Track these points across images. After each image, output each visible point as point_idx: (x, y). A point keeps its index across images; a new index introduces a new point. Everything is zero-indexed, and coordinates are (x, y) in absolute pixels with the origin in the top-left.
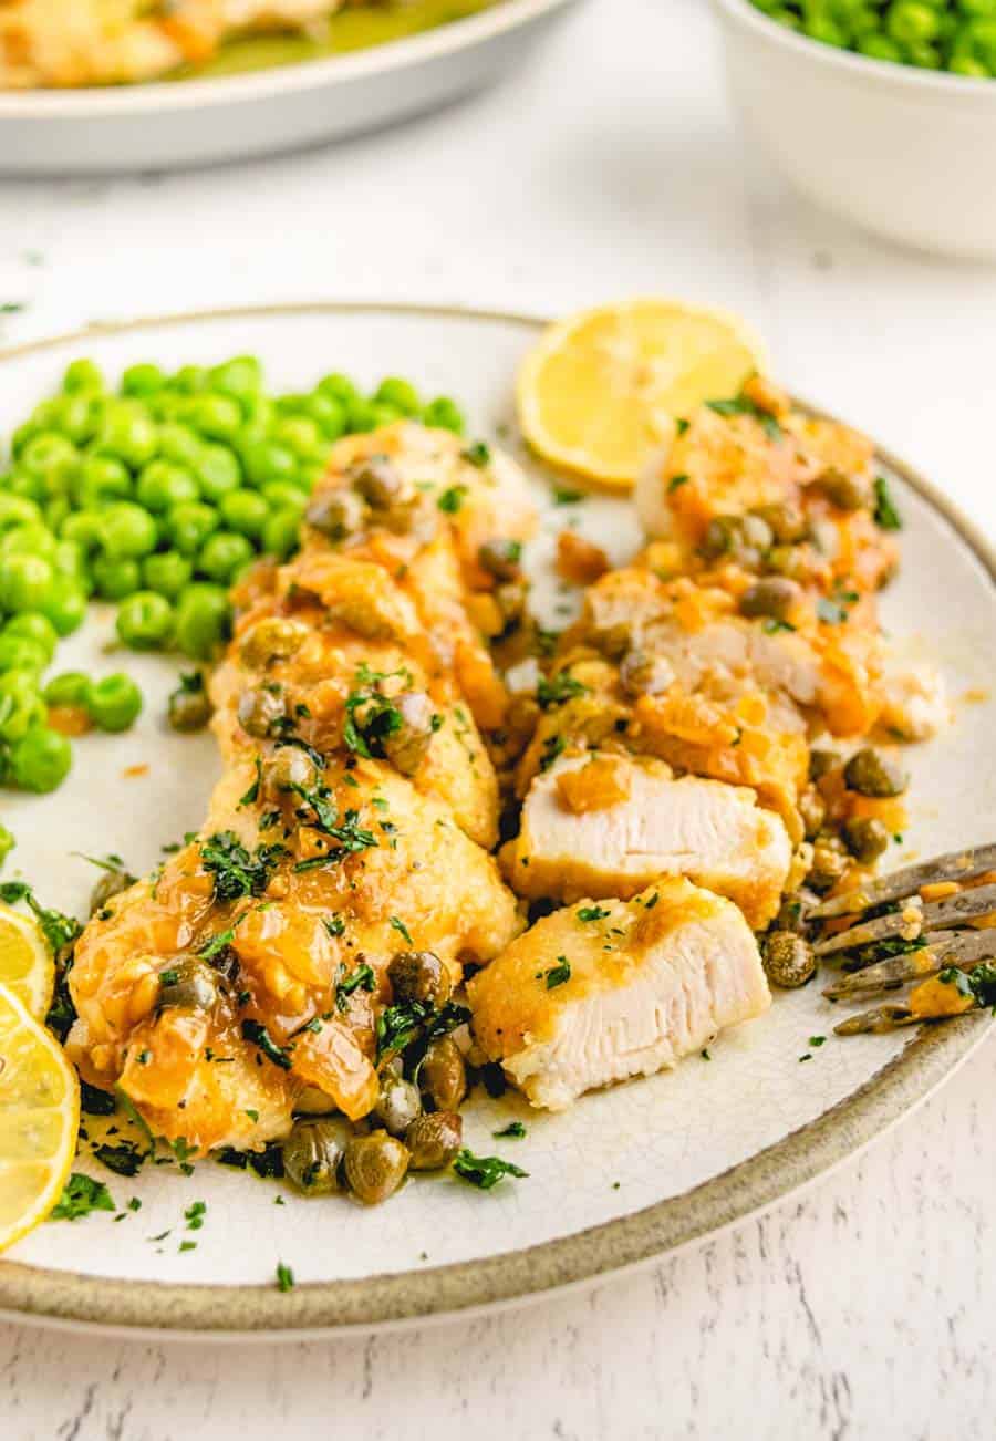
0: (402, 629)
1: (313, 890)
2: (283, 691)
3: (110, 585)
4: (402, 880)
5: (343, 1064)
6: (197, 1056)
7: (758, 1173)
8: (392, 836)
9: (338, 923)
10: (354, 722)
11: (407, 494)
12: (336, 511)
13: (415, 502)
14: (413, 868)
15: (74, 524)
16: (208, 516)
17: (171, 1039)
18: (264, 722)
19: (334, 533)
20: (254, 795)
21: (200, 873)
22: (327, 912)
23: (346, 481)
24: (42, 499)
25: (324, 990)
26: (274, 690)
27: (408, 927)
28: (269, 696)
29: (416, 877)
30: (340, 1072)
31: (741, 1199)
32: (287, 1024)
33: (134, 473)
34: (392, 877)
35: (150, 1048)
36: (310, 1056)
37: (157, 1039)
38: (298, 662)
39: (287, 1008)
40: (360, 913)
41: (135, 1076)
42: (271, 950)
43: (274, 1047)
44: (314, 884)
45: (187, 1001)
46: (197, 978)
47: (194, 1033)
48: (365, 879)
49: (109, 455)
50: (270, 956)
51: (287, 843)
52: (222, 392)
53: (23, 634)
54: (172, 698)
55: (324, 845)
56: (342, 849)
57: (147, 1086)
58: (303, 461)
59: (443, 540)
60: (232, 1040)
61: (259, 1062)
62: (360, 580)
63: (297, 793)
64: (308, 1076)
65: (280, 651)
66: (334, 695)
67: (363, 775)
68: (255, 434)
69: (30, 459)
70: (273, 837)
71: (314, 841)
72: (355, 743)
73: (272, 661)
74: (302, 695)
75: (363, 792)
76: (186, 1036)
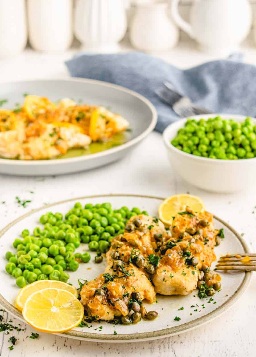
0: (139, 245)
1: (120, 281)
2: (119, 252)
3: (84, 240)
4: (135, 281)
5: (123, 306)
6: (100, 302)
7: (190, 323)
8: (134, 275)
9: (124, 286)
10: (131, 258)
11: (142, 225)
12: (130, 227)
13: (144, 227)
14: (137, 280)
15: (78, 229)
16: (103, 229)
17: (97, 299)
18: (115, 256)
19: (130, 231)
20: (112, 267)
21: (103, 277)
22: (123, 285)
23: (132, 222)
24: (72, 225)
25: (121, 295)
26: (117, 252)
27: (135, 289)
28: (116, 253)
29: (137, 282)
30: (122, 307)
31: (187, 327)
32: (115, 300)
33: (89, 221)
34: (134, 280)
35: (93, 300)
36: (118, 304)
37: (94, 299)
38: (122, 249)
39: (115, 297)
40: (127, 286)
41: (90, 304)
42: (113, 288)
43: (112, 302)
44: (121, 280)
45: (99, 294)
46: (101, 291)
47: (100, 299)
48: (129, 280)
49: (85, 218)
50: (112, 289)
51: (117, 275)
52: (105, 208)
53: (70, 246)
54: (95, 257)
55: (123, 275)
56: (126, 276)
57: (92, 306)
58: (119, 221)
59: (148, 233)
60: (106, 302)
61: (110, 305)
62: (133, 237)
63: (119, 267)
64: (117, 308)
65: (119, 246)
66: (128, 253)
67: (130, 266)
68: (111, 215)
69: (69, 219)
70: (115, 273)
71: (121, 274)
72: (130, 260)
73: (117, 248)
74: (123, 253)
75: (130, 268)
76: (99, 299)
